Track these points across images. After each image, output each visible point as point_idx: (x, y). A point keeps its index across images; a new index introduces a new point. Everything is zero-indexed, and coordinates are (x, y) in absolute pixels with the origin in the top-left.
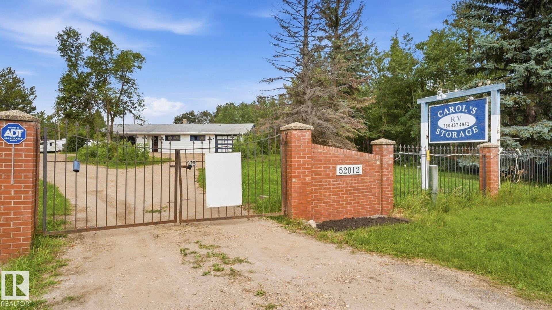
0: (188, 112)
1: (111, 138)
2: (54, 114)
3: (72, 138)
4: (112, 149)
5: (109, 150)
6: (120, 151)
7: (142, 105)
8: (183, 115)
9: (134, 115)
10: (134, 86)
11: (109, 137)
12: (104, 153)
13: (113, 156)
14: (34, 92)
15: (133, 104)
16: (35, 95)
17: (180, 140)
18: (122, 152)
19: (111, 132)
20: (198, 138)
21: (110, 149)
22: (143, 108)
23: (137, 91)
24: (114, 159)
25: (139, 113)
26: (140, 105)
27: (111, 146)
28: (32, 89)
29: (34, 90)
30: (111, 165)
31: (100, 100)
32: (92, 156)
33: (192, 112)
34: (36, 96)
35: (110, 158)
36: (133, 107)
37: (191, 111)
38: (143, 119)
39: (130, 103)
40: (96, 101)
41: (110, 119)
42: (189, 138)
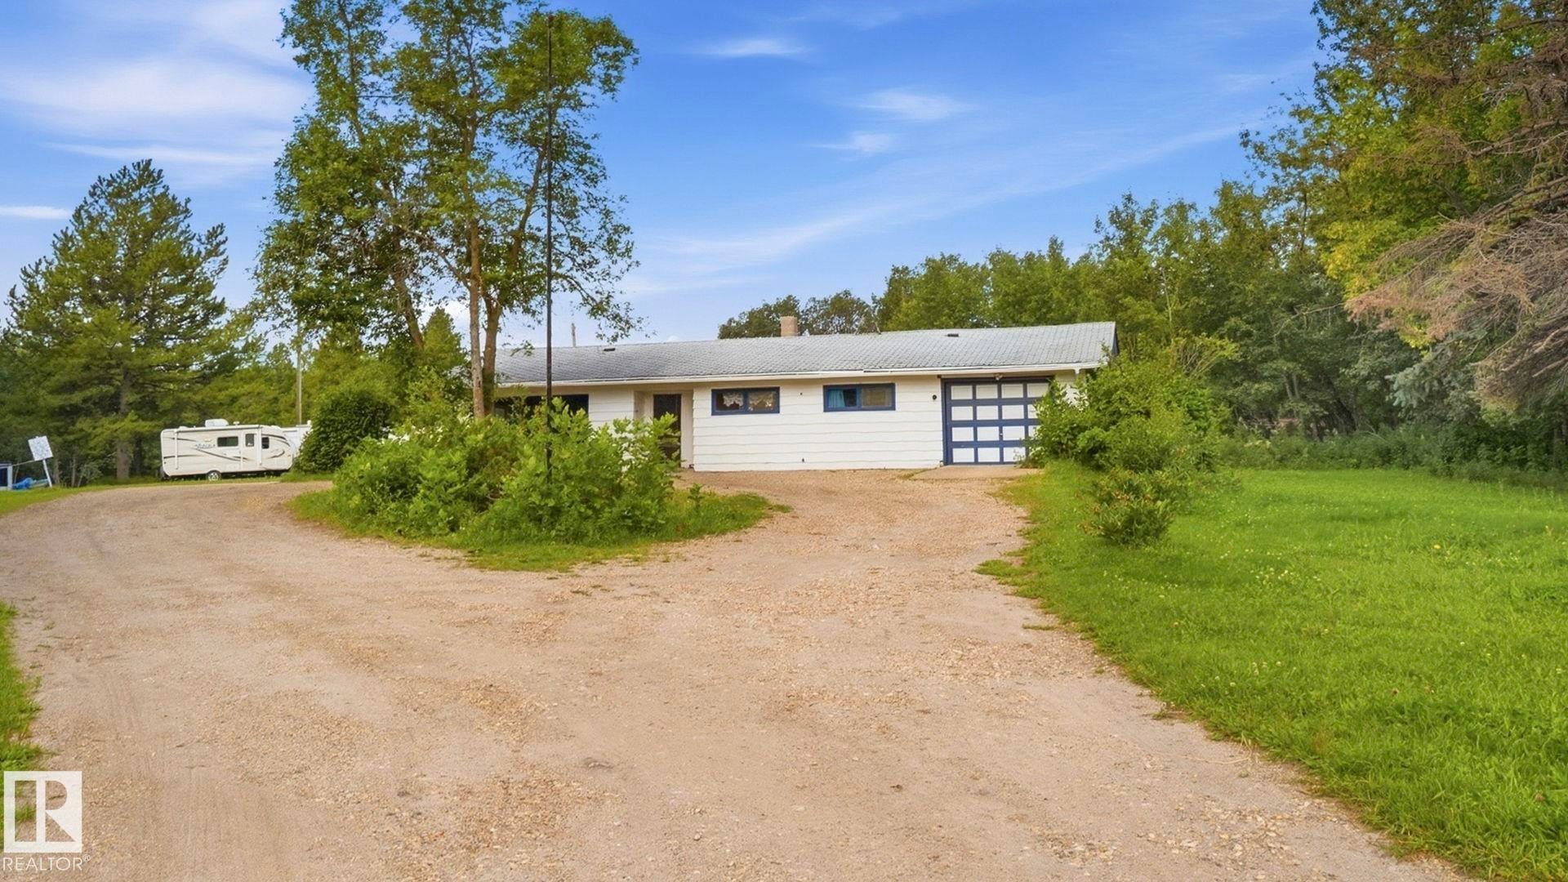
0: (772, 302)
1: (487, 409)
2: (255, 305)
3: (332, 412)
4: (490, 452)
5: (475, 462)
6: (532, 462)
7: (621, 246)
8: (752, 314)
9: (586, 300)
10: (586, 167)
11: (477, 401)
12: (451, 475)
13: (495, 491)
14: (222, 248)
15: (583, 248)
16: (221, 258)
17: (778, 412)
18: (542, 468)
19: (488, 377)
20: (861, 397)
21: (482, 453)
22: (622, 263)
23: (598, 191)
24: (498, 505)
25: (606, 287)
26: (611, 246)
27: (486, 438)
28: (213, 234)
29: (221, 238)
30: (486, 543)
31: (443, 234)
32: (393, 490)
33: (786, 302)
34: (226, 261)
35: (481, 504)
36: (579, 260)
37: (783, 297)
38: (622, 314)
39: (566, 242)
40: (427, 244)
41: (483, 317)
42: (817, 397)
